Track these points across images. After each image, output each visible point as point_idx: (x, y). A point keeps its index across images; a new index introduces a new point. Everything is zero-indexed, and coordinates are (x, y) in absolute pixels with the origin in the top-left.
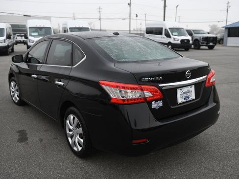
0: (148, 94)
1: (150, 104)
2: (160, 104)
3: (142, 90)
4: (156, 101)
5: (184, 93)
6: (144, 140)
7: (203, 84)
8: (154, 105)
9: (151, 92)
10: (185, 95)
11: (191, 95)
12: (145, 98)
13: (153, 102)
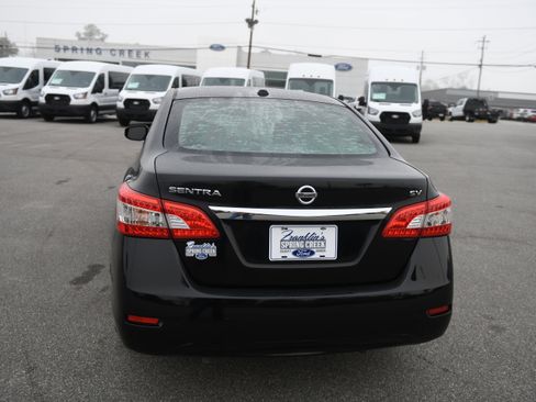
0: (177, 223)
1: (182, 246)
2: (211, 250)
3: (164, 211)
4: (199, 241)
5: (293, 239)
6: (154, 321)
7: (376, 228)
8: (192, 250)
9: (186, 219)
10: (299, 245)
11: (323, 249)
12: (170, 231)
13: (190, 244)
